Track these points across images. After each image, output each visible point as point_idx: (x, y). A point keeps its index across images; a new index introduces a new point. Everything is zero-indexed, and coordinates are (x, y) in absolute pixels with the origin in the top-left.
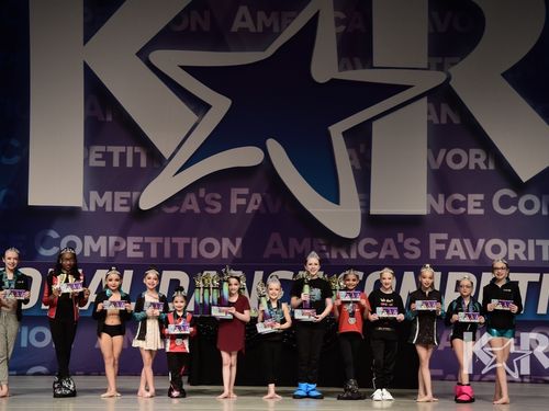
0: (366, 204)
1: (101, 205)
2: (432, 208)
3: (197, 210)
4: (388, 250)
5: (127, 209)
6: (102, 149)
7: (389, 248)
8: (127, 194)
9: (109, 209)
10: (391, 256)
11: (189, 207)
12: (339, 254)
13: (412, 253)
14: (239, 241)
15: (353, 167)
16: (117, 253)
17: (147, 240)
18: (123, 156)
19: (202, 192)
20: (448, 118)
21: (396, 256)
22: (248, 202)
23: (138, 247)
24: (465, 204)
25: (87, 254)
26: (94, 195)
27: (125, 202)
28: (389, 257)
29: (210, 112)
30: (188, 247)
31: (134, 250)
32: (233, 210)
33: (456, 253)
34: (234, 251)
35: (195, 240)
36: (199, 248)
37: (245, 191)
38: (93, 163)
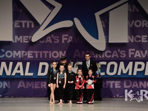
0: (107, 39)
1: (19, 40)
2: (129, 40)
3: (51, 42)
4: (115, 55)
5: (27, 42)
6: (19, 21)
7: (115, 54)
8: (28, 37)
9: (21, 42)
10: (116, 57)
11: (48, 41)
12: (98, 56)
13: (123, 55)
14: (65, 52)
15: (103, 27)
16: (24, 56)
17: (35, 52)
18: (26, 24)
19: (52, 36)
20: (135, 9)
21: (118, 57)
22: (68, 39)
23: (31, 54)
24: (141, 39)
25: (14, 57)
26: (16, 37)
27: (27, 39)
28: (115, 57)
29: (55, 8)
30: (48, 54)
31: (30, 56)
32: (63, 42)
33: (138, 55)
34: (64, 55)
35: (50, 52)
36: (52, 55)
37: (67, 35)
38: (16, 26)
